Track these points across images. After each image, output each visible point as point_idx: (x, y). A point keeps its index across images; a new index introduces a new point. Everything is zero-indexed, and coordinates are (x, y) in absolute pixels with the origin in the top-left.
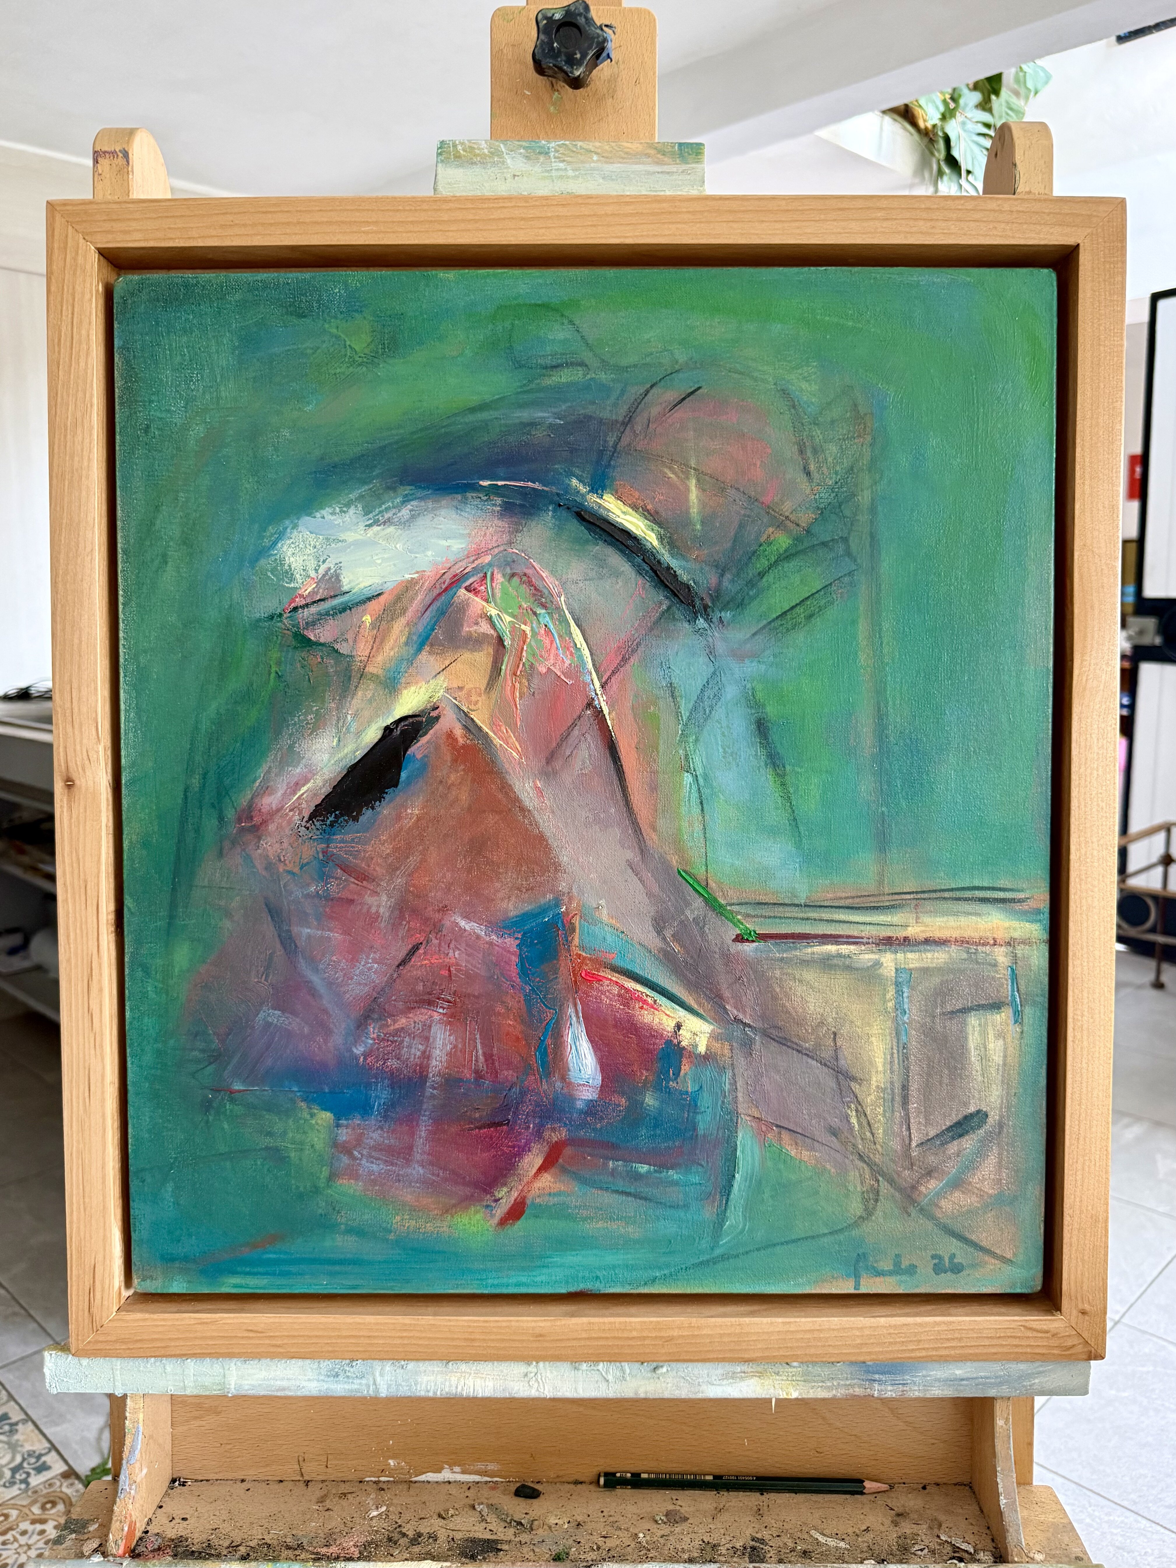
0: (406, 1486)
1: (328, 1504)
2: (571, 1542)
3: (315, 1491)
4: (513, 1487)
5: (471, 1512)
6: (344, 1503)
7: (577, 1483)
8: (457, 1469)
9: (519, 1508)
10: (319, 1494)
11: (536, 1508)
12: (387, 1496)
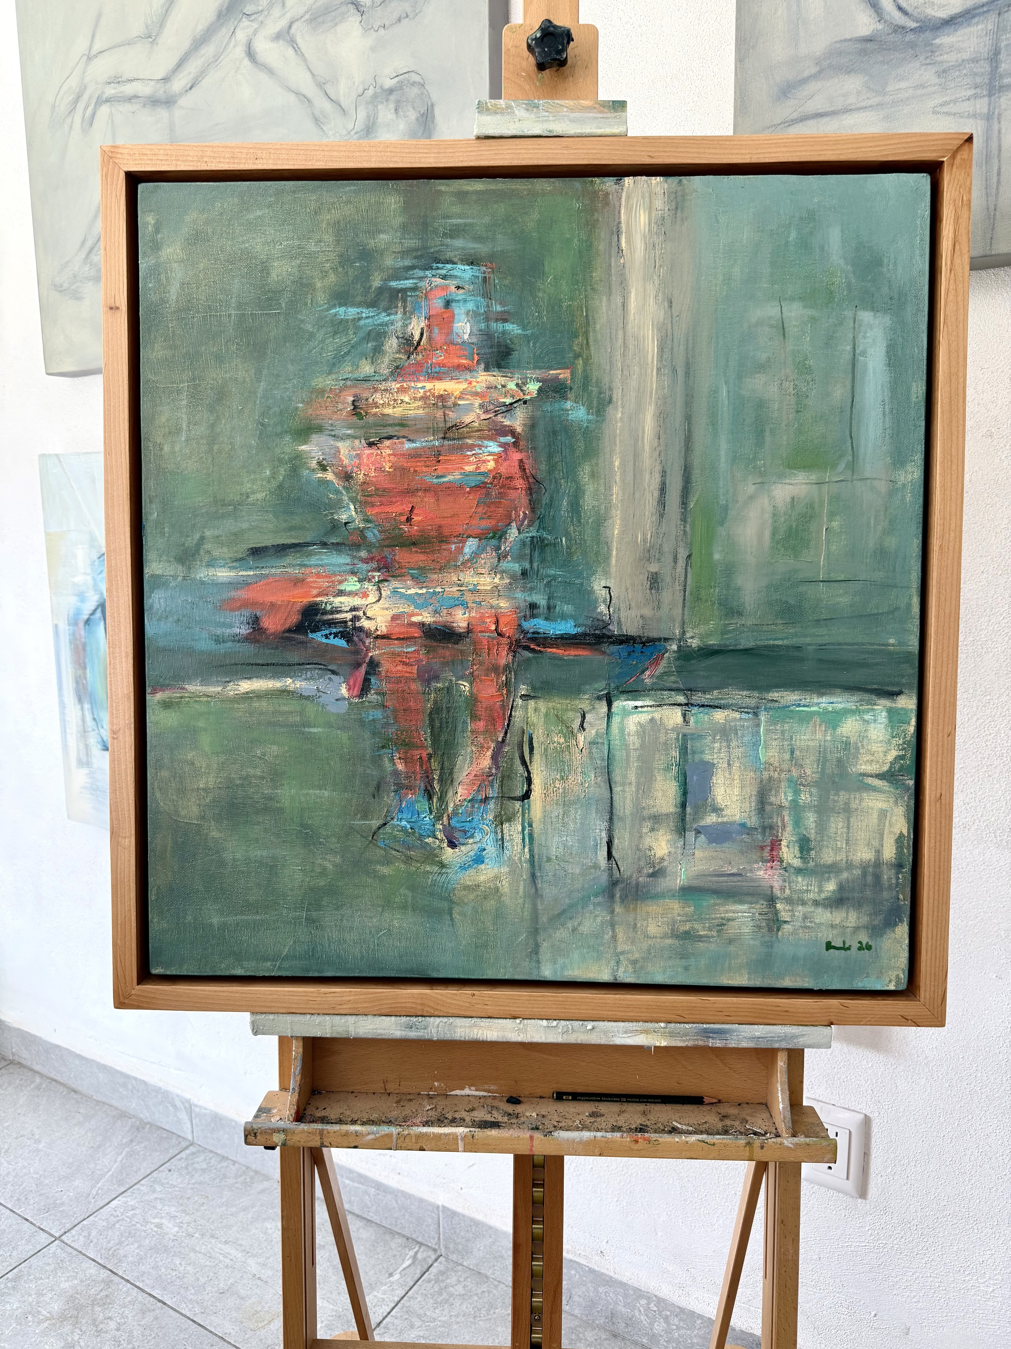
0: (444, 1097)
1: (402, 1104)
2: (539, 1123)
3: (394, 1098)
4: (505, 1099)
5: (482, 1109)
6: (412, 1103)
7: (541, 1097)
8: (473, 1088)
9: (510, 1108)
10: (396, 1099)
11: (519, 1109)
12: (434, 1101)
